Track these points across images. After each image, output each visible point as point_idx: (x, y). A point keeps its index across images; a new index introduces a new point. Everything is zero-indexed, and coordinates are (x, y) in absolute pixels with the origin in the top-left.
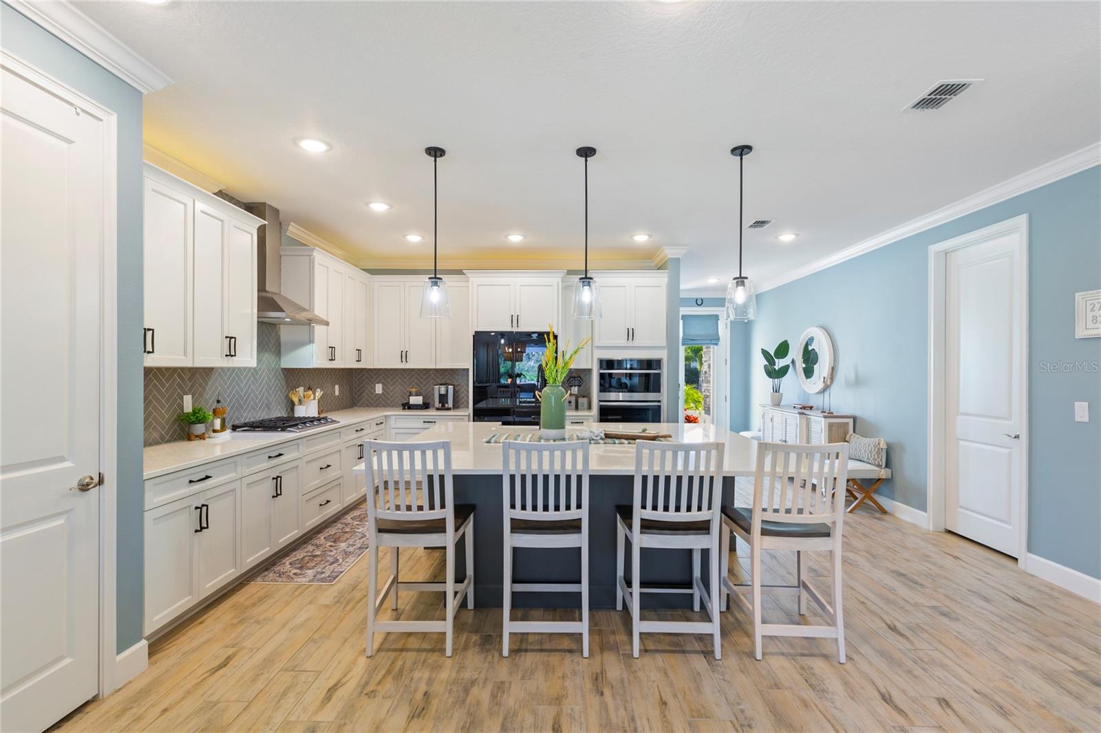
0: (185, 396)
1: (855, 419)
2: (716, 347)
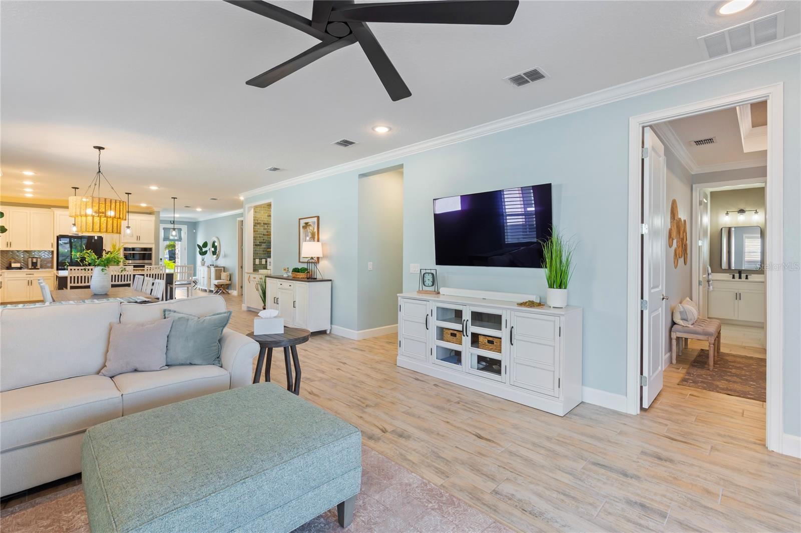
1: (224, 267)
2: (180, 242)
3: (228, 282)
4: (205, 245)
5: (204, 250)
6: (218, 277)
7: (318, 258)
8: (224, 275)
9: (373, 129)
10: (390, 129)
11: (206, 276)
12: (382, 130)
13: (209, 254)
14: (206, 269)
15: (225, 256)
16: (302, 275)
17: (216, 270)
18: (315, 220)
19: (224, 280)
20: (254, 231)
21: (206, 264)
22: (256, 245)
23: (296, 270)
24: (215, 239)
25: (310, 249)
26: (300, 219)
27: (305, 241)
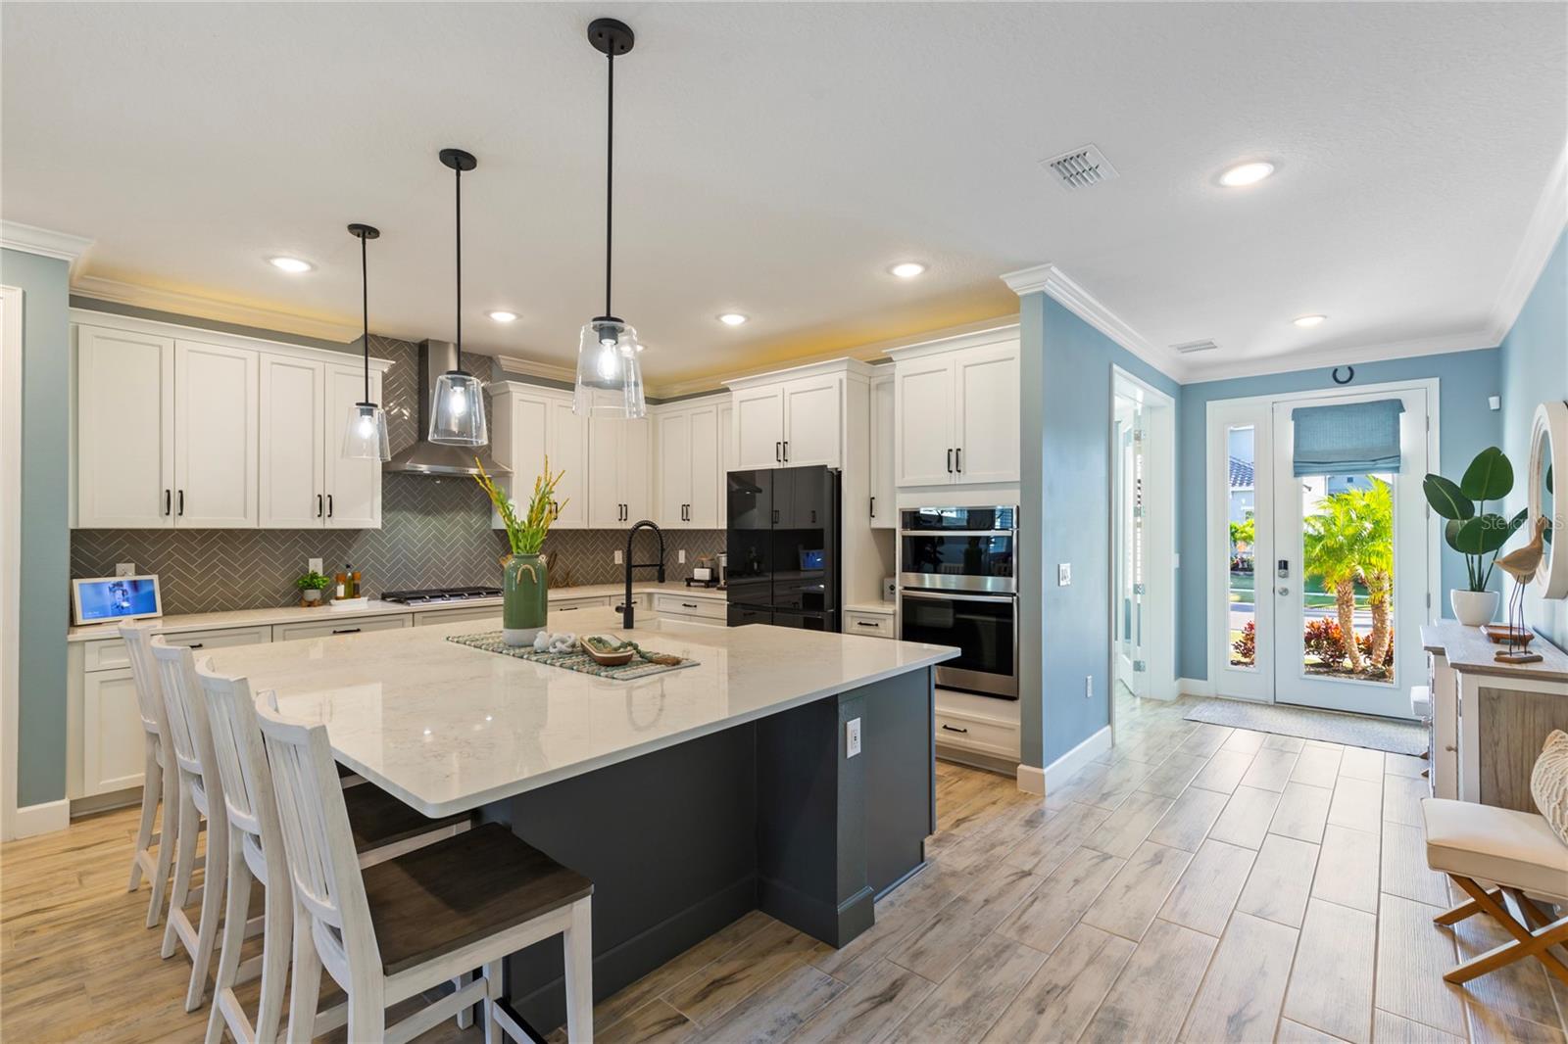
0: (311, 560)
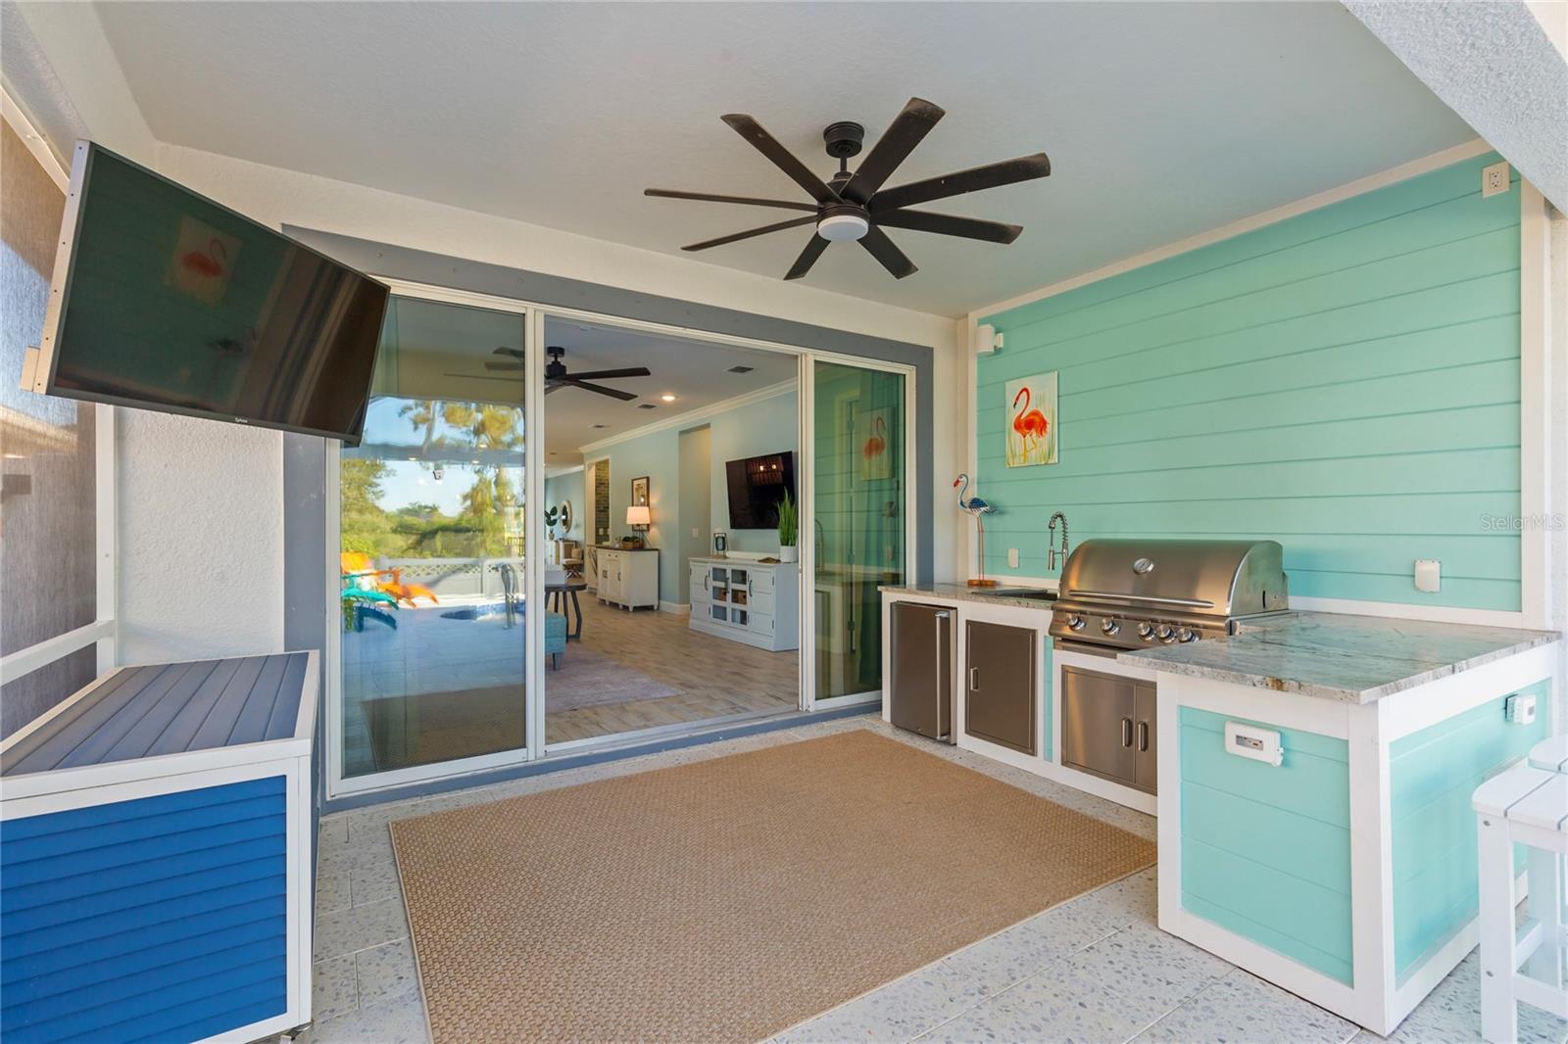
1: (576, 541)
3: (580, 562)
4: (554, 511)
5: (553, 518)
6: (568, 555)
7: (648, 525)
8: (575, 551)
9: (661, 397)
10: (677, 397)
11: (554, 555)
12: (669, 398)
13: (559, 523)
14: (553, 543)
15: (577, 526)
16: (630, 544)
17: (565, 546)
18: (645, 481)
19: (574, 560)
20: (596, 494)
21: (555, 539)
22: (600, 511)
23: (626, 539)
24: (565, 503)
25: (637, 515)
26: (633, 480)
27: (633, 505)
